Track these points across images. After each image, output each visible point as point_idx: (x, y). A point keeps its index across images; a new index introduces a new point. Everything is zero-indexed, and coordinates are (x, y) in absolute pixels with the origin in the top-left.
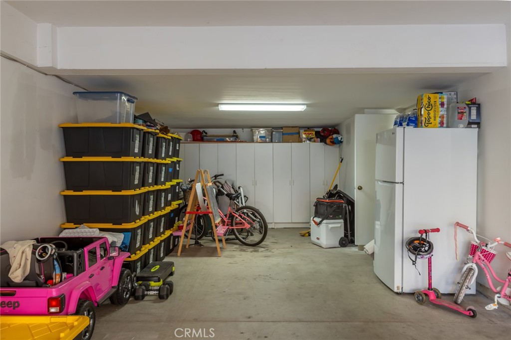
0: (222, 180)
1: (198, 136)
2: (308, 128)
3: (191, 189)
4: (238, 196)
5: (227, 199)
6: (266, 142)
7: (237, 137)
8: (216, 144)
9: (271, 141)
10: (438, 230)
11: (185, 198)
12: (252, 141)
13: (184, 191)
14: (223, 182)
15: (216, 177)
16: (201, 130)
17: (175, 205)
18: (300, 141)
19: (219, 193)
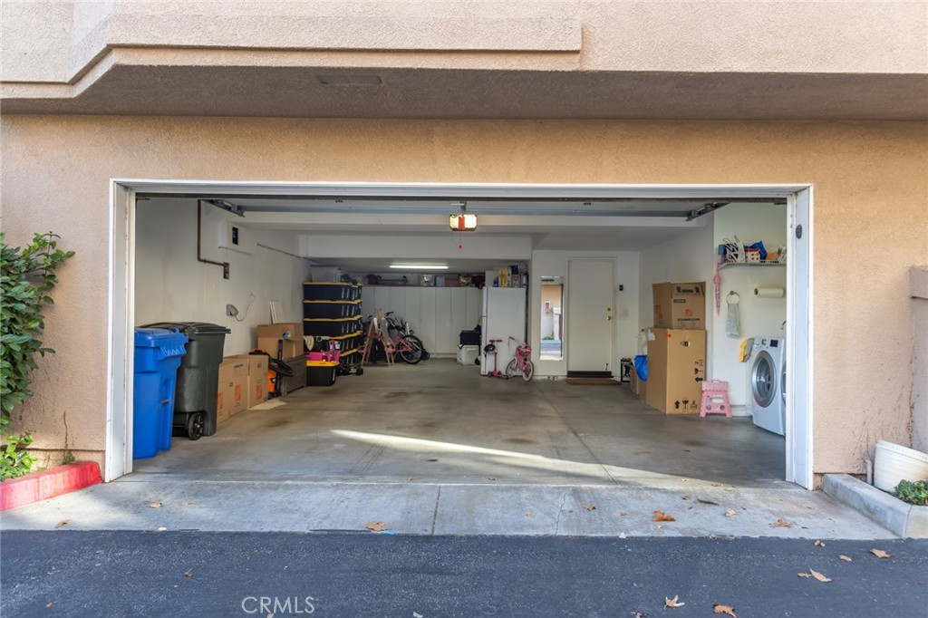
0: (392, 316)
1: (374, 279)
2: (467, 275)
3: (369, 322)
4: (404, 329)
5: (396, 331)
6: (429, 286)
7: (406, 281)
8: (388, 288)
9: (435, 285)
10: (501, 341)
11: (365, 330)
12: (419, 285)
13: (364, 324)
14: (393, 319)
15: (388, 314)
16: (376, 275)
17: (358, 333)
18: (459, 285)
19: (390, 328)
